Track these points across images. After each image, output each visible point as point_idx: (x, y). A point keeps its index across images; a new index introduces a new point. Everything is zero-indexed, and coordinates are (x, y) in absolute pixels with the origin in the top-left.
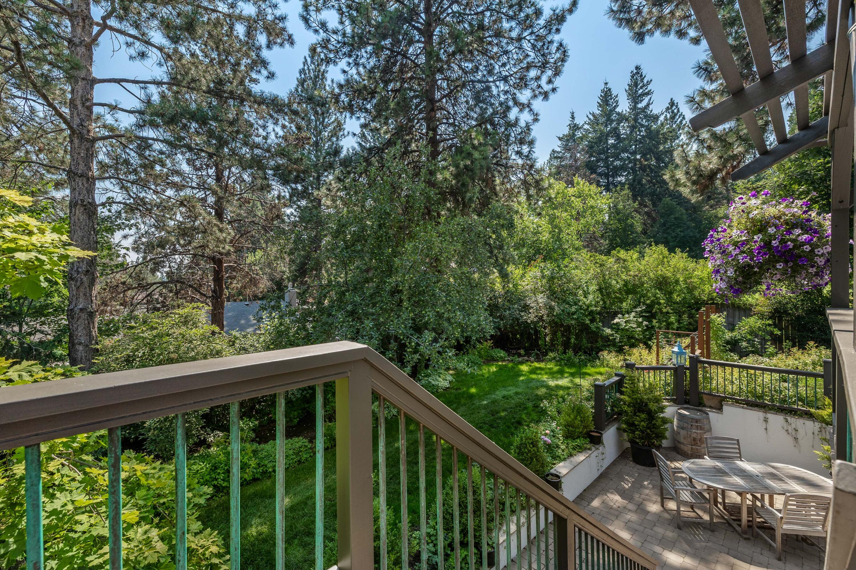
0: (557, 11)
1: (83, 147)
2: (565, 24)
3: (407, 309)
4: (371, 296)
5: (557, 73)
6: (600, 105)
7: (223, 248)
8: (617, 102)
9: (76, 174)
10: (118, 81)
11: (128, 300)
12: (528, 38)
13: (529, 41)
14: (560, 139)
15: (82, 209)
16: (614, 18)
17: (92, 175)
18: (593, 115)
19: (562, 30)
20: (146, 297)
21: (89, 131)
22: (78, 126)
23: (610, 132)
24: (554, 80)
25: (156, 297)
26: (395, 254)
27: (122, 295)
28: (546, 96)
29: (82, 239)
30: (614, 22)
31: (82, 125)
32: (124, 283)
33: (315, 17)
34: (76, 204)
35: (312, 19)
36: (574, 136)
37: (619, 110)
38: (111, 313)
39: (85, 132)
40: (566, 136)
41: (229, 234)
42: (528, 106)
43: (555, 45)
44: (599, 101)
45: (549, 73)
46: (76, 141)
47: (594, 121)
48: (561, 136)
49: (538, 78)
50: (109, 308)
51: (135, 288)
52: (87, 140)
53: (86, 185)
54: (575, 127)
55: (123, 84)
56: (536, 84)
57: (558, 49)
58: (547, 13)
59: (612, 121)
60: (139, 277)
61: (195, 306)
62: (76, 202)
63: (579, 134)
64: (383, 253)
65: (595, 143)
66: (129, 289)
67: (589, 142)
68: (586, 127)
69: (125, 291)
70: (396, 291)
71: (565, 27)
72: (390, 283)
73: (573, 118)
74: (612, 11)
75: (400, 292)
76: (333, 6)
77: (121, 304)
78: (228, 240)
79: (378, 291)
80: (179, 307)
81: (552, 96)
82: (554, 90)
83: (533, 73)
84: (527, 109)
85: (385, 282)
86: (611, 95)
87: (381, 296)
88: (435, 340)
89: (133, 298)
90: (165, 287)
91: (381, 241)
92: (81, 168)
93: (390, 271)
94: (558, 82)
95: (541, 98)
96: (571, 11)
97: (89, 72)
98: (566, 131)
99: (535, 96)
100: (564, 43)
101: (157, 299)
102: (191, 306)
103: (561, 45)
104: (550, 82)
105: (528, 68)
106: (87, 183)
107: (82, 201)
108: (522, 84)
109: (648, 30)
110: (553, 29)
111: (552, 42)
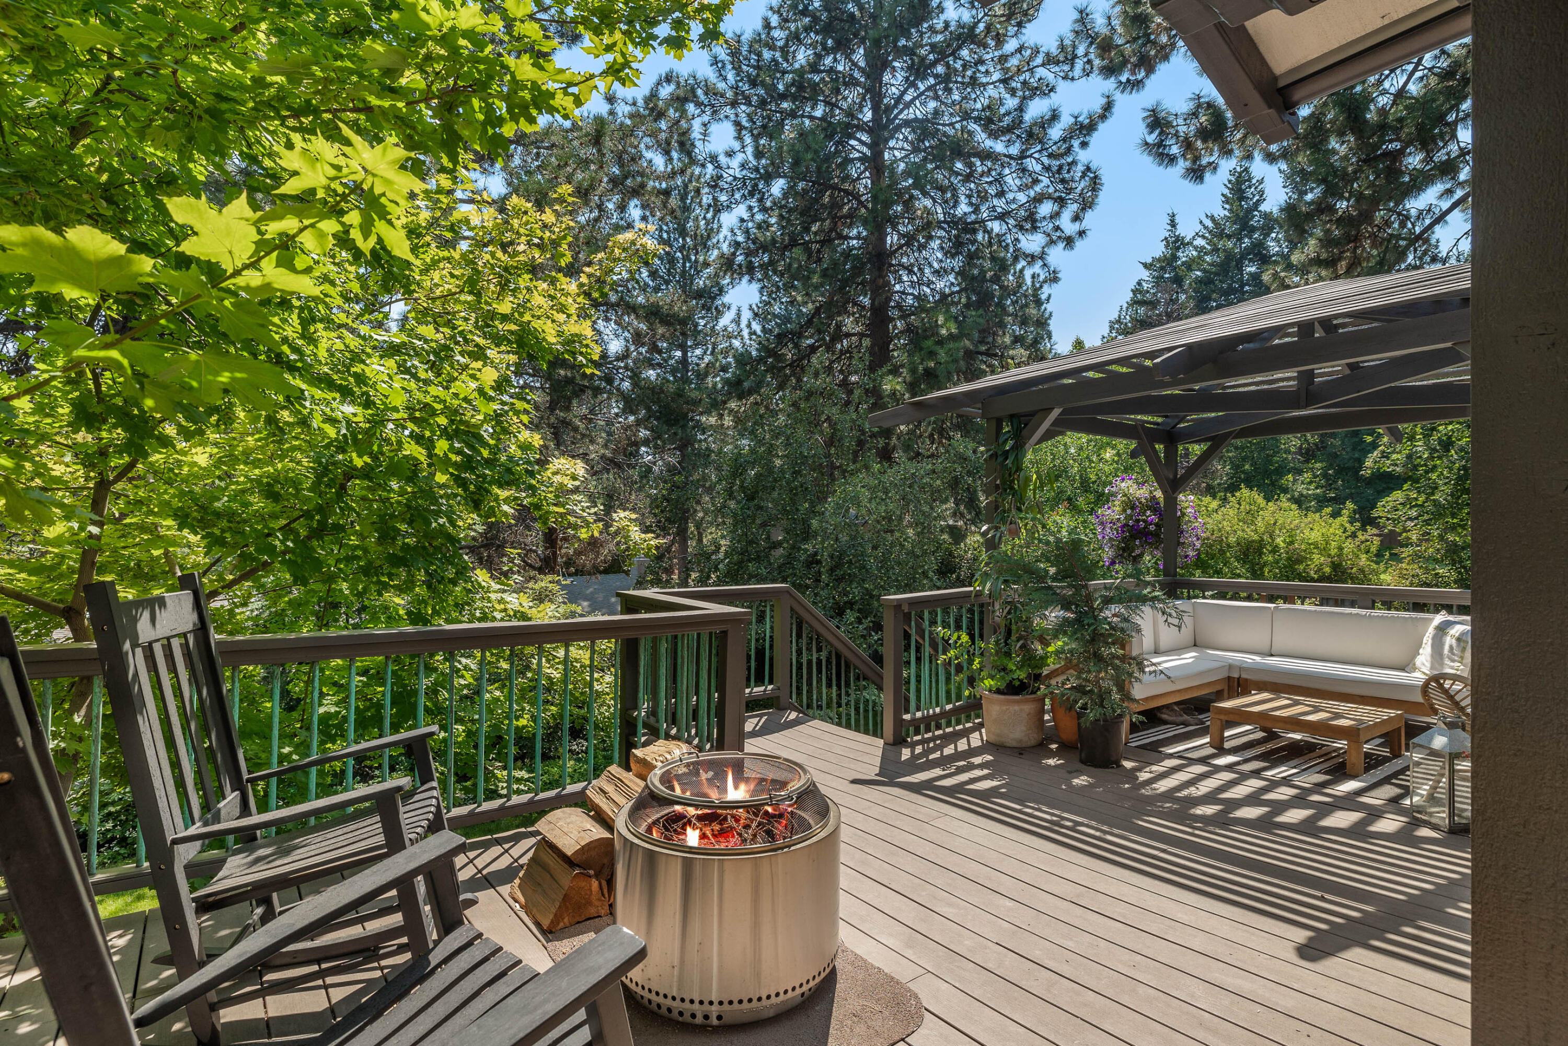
0: (1080, 119)
2: (1095, 135)
3: (827, 585)
4: (779, 567)
5: (1087, 205)
6: (1227, 200)
8: (1261, 193)
12: (1036, 155)
13: (1037, 160)
14: (1146, 266)
16: (1150, 153)
18: (1212, 218)
19: (1091, 144)
23: (1248, 251)
24: (1081, 215)
26: (813, 512)
28: (1069, 242)
30: (1151, 158)
33: (701, 148)
36: (1175, 258)
37: (1264, 207)
40: (1159, 260)
42: (1041, 258)
43: (1080, 168)
44: (1226, 191)
45: (1073, 208)
47: (1217, 231)
48: (1149, 260)
49: (1055, 215)
54: (1176, 243)
56: (1051, 225)
57: (1084, 175)
58: (1066, 120)
59: (1253, 230)
63: (1183, 256)
64: (797, 510)
65: (1216, 274)
67: (1204, 271)
68: (1200, 242)
70: (813, 561)
71: (1095, 139)
72: (806, 550)
73: (1173, 224)
74: (1147, 144)
75: (819, 562)
76: (727, 117)
79: (790, 559)
81: (1079, 244)
82: (1082, 233)
83: (1046, 208)
84: (1040, 263)
85: (799, 549)
86: (1250, 180)
87: (794, 568)
88: (859, 621)
91: (795, 495)
93: (807, 535)
94: (1090, 218)
95: (1061, 245)
96: (1103, 117)
98: (1159, 250)
99: (1052, 242)
100: (1093, 166)
103: (1088, 169)
104: (1076, 218)
105: (1039, 199)
108: (1028, 226)
109: (1210, 164)
110: (1076, 143)
111: (1074, 163)
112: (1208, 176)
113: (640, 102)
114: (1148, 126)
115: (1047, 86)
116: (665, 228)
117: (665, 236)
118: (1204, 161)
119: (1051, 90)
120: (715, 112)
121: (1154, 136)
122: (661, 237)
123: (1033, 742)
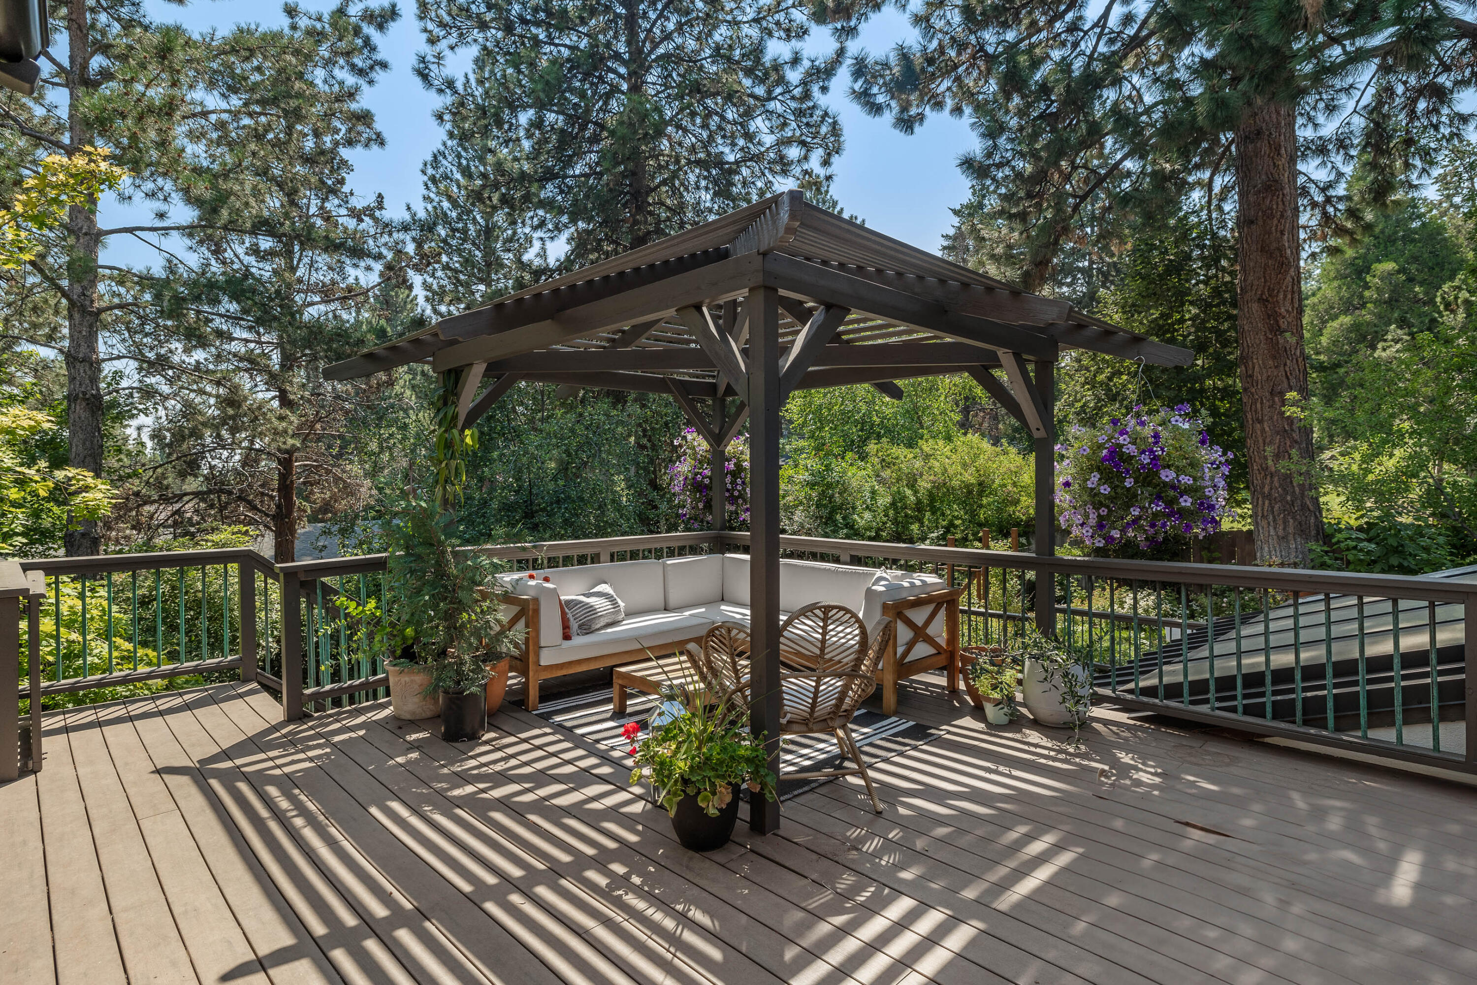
0: (817, 63)
1: (85, 323)
5: (832, 150)
7: (285, 443)
9: (75, 359)
10: (130, 230)
11: (144, 520)
12: (780, 98)
13: (782, 102)
15: (84, 404)
17: (97, 359)
20: (172, 515)
21: (92, 302)
22: (79, 296)
24: (829, 159)
25: (188, 515)
27: (134, 513)
29: (84, 444)
31: (84, 295)
32: (137, 494)
34: (76, 398)
35: (432, 74)
38: (117, 542)
39: (87, 303)
41: (291, 423)
43: (819, 113)
45: (819, 152)
46: (77, 316)
49: (803, 159)
50: (114, 533)
51: (155, 501)
52: (91, 313)
53: (89, 373)
55: (137, 233)
56: (799, 169)
57: (824, 120)
60: (159, 485)
61: (236, 530)
62: (77, 395)
66: (145, 503)
69: (139, 506)
77: (133, 528)
78: (290, 432)
80: (213, 530)
83: (794, 152)
89: (151, 518)
90: (203, 500)
92: (83, 351)
97: (92, 222)
101: (190, 519)
102: (229, 529)
103: (826, 114)
104: (824, 163)
105: (786, 142)
106: (90, 369)
107: (84, 393)
108: (778, 168)
109: (918, 114)
110: (815, 89)
111: (814, 107)
112: (917, 128)
113: (326, 17)
114: (853, 75)
115: (802, 28)
116: (463, 154)
117: (464, 162)
118: (913, 111)
119: (805, 33)
120: (461, 35)
121: (860, 82)
122: (460, 164)
123: (429, 714)
